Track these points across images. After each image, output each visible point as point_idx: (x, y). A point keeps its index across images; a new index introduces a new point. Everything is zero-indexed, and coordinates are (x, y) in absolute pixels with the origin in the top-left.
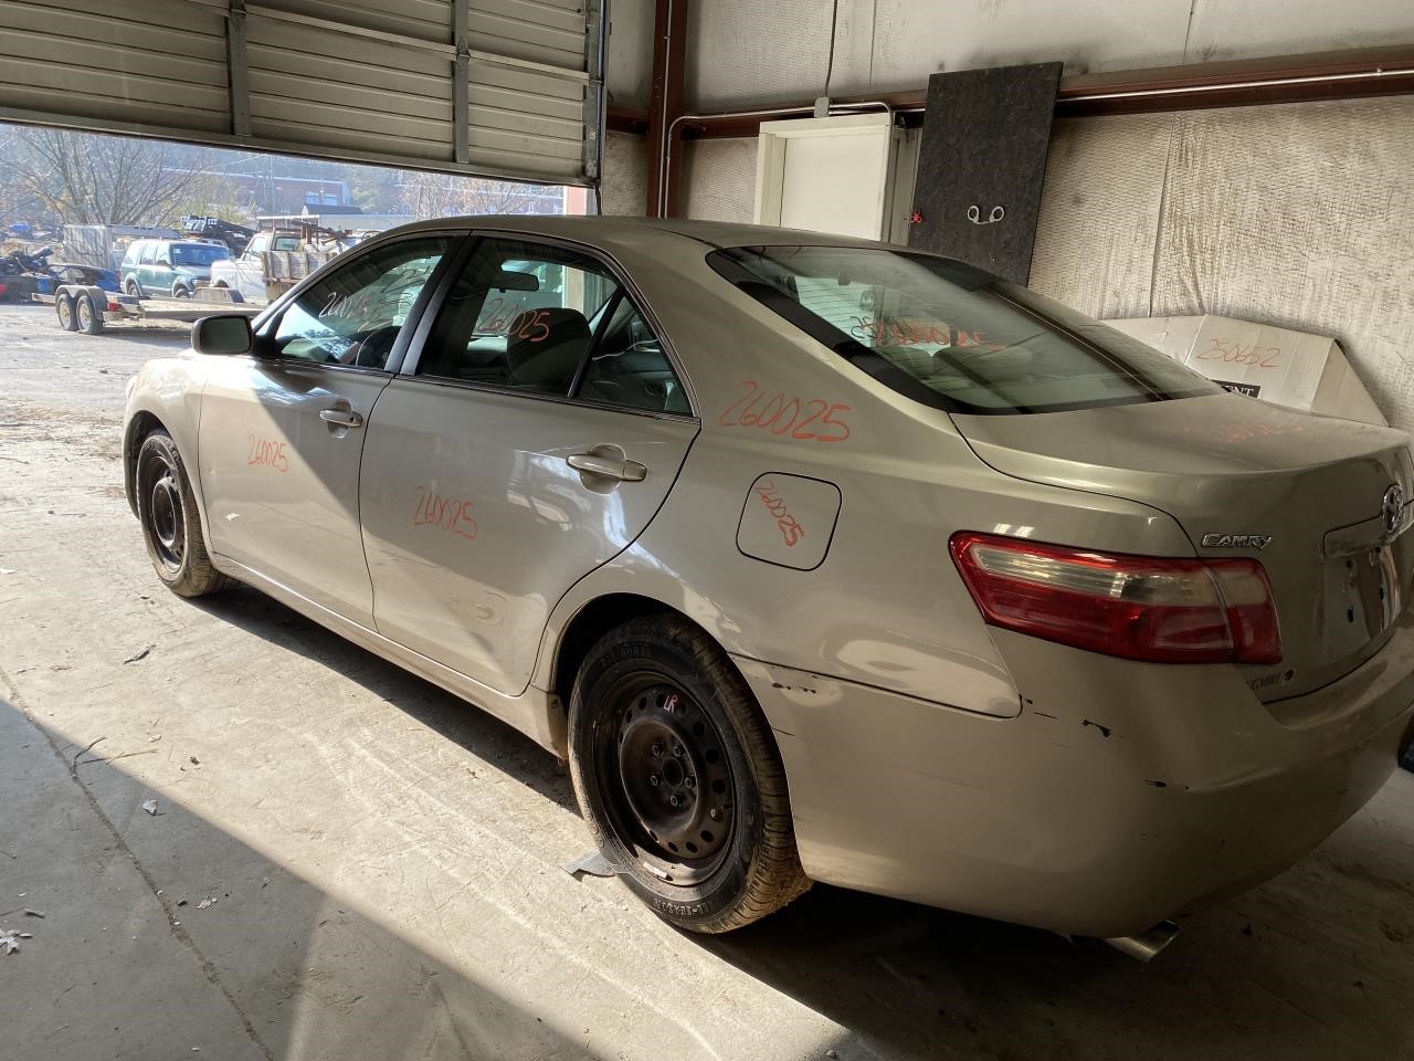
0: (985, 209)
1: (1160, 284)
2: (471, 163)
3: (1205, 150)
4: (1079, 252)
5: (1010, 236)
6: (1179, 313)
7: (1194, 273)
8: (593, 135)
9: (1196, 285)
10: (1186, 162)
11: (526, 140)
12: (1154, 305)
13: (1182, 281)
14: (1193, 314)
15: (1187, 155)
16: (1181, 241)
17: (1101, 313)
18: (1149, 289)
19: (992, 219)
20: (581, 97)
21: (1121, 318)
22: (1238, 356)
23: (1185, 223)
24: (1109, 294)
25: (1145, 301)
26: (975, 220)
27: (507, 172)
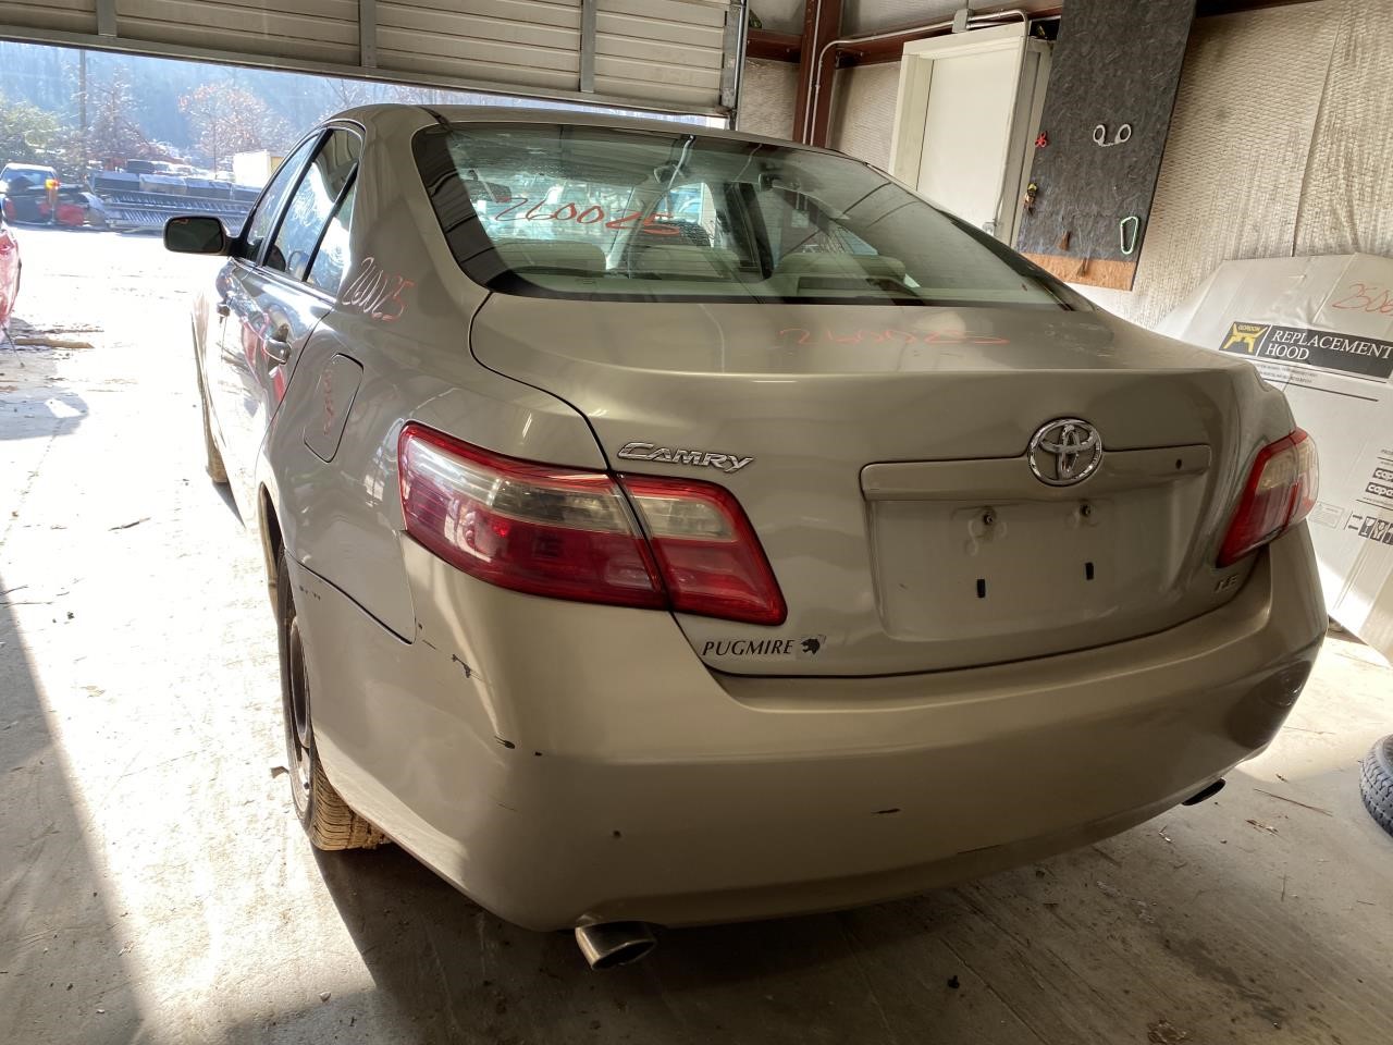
0: (1111, 130)
1: (1307, 217)
2: (596, 92)
3: (1376, 43)
4: (1218, 178)
5: (1135, 159)
6: (1328, 251)
7: (1350, 201)
8: (732, 63)
9: (1351, 215)
10: (1354, 61)
11: (658, 69)
12: (1299, 241)
13: (1334, 212)
14: (1344, 252)
15: (1355, 50)
16: (1337, 160)
17: (1237, 251)
18: (1294, 222)
19: (1118, 140)
20: (722, 23)
21: (1260, 257)
22: (1385, 305)
23: (1345, 137)
24: (1248, 228)
25: (1289, 237)
26: (1100, 142)
27: (634, 101)
